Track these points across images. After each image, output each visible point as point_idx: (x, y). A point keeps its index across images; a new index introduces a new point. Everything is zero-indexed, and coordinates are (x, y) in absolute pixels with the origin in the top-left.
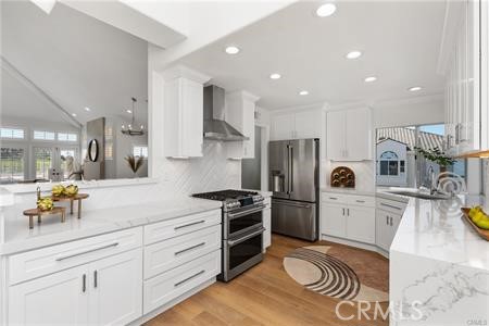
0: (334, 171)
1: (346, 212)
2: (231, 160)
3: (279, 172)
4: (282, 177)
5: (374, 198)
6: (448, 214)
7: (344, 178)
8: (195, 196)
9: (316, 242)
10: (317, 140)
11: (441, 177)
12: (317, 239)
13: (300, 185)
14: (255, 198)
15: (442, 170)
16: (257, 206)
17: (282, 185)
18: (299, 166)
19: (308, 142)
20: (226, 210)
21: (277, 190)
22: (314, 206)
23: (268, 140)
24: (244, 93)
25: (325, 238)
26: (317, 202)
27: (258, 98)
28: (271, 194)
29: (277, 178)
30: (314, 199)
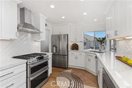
0: (72, 45)
1: (76, 58)
2: (36, 41)
3: (55, 46)
4: (56, 47)
5: (84, 53)
6: (103, 56)
7: (75, 47)
8: (14, 57)
9: (67, 68)
10: (67, 35)
11: (101, 46)
12: (68, 67)
13: (62, 50)
14: (45, 56)
15: (101, 44)
16: (46, 59)
17: (56, 50)
18: (62, 43)
19: (64, 35)
20: (28, 64)
21: (54, 52)
22: (67, 56)
23: (51, 34)
24: (41, 14)
25: (70, 67)
26: (68, 55)
27: (47, 18)
28: (52, 54)
29: (54, 48)
30: (66, 54)
